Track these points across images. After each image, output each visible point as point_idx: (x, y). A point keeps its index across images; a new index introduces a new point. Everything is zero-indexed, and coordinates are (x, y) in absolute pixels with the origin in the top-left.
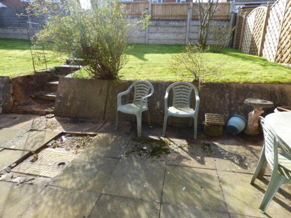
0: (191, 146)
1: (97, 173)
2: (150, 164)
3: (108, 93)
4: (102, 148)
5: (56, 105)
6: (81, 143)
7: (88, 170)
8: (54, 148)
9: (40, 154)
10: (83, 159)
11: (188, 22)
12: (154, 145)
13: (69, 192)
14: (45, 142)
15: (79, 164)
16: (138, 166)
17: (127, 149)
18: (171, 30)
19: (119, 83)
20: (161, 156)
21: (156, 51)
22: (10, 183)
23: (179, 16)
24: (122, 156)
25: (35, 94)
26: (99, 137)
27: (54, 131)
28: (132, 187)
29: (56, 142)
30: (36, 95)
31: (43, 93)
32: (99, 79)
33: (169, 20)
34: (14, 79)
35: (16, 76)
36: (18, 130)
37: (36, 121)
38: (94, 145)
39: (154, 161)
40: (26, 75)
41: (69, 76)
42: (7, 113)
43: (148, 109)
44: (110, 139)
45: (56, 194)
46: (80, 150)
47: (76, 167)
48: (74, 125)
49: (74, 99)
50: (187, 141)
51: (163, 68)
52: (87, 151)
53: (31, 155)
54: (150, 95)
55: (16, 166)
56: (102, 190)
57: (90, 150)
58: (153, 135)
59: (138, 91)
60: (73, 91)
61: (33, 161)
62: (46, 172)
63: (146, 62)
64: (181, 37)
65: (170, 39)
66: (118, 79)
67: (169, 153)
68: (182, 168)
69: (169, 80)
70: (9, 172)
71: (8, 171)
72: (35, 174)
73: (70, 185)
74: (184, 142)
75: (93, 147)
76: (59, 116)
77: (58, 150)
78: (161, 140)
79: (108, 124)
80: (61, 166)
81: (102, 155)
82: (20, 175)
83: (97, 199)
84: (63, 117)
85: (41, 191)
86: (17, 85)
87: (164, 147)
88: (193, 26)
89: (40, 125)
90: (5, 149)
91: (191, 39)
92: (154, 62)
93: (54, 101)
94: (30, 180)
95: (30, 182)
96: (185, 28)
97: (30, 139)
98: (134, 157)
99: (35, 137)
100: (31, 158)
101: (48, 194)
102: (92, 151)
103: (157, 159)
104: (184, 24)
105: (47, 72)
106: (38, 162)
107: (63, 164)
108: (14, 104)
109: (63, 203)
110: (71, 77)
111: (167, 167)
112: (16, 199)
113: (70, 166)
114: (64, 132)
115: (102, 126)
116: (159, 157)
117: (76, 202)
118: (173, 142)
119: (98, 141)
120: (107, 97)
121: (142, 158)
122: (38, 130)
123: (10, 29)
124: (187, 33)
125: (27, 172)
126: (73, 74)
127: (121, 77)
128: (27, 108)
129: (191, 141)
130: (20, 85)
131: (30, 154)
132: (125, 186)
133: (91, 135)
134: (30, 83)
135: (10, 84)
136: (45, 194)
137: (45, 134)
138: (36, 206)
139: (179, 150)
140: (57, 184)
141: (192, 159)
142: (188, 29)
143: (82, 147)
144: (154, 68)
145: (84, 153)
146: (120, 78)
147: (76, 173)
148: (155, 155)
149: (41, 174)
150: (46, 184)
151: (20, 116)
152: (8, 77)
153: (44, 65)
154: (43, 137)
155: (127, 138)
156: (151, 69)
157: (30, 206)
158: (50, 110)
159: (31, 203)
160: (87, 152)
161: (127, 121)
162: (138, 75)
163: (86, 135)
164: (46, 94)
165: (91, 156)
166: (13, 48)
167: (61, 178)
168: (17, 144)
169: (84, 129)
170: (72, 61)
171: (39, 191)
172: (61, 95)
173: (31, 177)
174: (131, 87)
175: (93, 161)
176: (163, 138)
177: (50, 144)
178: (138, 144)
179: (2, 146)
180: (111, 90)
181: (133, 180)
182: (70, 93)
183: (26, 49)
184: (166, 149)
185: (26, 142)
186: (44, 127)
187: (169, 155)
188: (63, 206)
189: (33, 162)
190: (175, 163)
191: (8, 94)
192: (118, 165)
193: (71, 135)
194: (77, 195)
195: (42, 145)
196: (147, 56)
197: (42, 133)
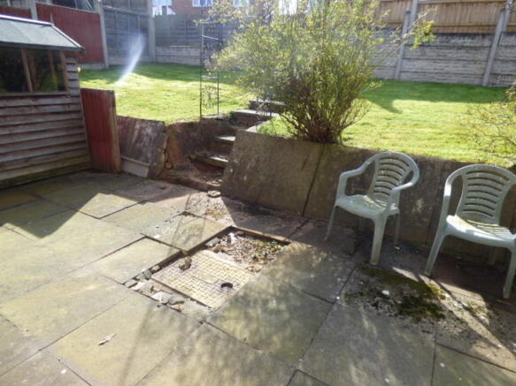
0: (496, 313)
1: (288, 321)
2: (398, 333)
3: (317, 168)
4: (298, 273)
5: (226, 177)
6: (261, 252)
7: (272, 312)
8: (216, 251)
9: (194, 258)
10: (264, 287)
11: (496, 38)
12: (407, 291)
13: (238, 346)
14: (203, 239)
15: (257, 295)
16: (371, 328)
17: (349, 286)
18: (453, 54)
19: (342, 152)
20: (423, 319)
21: (417, 95)
22: (149, 299)
23: (474, 26)
24: (338, 298)
25: (196, 153)
26: (294, 249)
27: (219, 221)
28: (359, 375)
29: (219, 243)
30: (197, 156)
31: (208, 153)
32: (305, 139)
33: (453, 35)
34: (171, 126)
35: (174, 122)
36: (166, 209)
37: (193, 199)
38: (284, 263)
39: (406, 327)
40: (187, 121)
41: (253, 129)
42: (155, 179)
43: (398, 212)
44: (314, 257)
45: (215, 342)
46: (258, 266)
47: (252, 299)
48: (250, 217)
49: (255, 170)
50: (486, 299)
51: (438, 131)
52: (272, 271)
53: (180, 257)
54: (409, 184)
55: (158, 270)
56: (298, 362)
57: (277, 271)
58: (402, 267)
59: (383, 172)
60: (256, 156)
61: (183, 268)
62: (203, 294)
63: (396, 115)
64: (473, 68)
65: (447, 73)
66: (341, 143)
67: (443, 317)
68: (475, 362)
69: (451, 157)
70: (148, 279)
71: (148, 276)
72: (184, 292)
73: (241, 333)
74: (477, 301)
75: (282, 267)
76: (228, 196)
77: (221, 257)
78: (422, 282)
79: (310, 226)
80: (226, 289)
81: (299, 288)
82: (164, 288)
83: (288, 378)
84: (234, 199)
85: (192, 331)
86: (173, 137)
87: (428, 301)
88: (506, 47)
89: (198, 206)
90: (146, 237)
91: (497, 75)
92: (415, 117)
93: (223, 169)
94: (177, 303)
95: (176, 306)
96: (486, 51)
97: (182, 228)
98: (362, 307)
99: (188, 226)
100: (182, 262)
101: (203, 338)
102: (281, 273)
103: (415, 326)
104: (486, 43)
105: (217, 119)
106: (190, 272)
107: (229, 285)
108: (165, 167)
109: (226, 365)
110: (255, 131)
111: (439, 349)
112: (154, 333)
113: (241, 294)
114: (234, 226)
115: (299, 228)
116: (418, 320)
117: (250, 372)
118: (449, 292)
119: (292, 256)
120: (315, 176)
121: (379, 314)
122: (194, 216)
123: (173, 48)
124: (490, 63)
125: (173, 285)
126: (259, 127)
127: (345, 140)
128: (181, 175)
129: (493, 300)
130: (178, 136)
131: (180, 255)
132: (345, 368)
133: (279, 242)
134: (191, 135)
135: (165, 134)
136: (198, 337)
137: (204, 224)
138: (184, 357)
139: (467, 316)
140: (218, 323)
141: (500, 346)
142: (492, 55)
143: (262, 262)
144: (417, 130)
145: (266, 275)
146: (345, 143)
147: (251, 311)
148: (409, 314)
149: (194, 296)
150: (200, 318)
151: (171, 187)
152: (163, 122)
153: (216, 107)
154: (201, 229)
155: (347, 263)
156: (409, 130)
157: (174, 354)
158: (214, 183)
159: (175, 348)
160: (272, 274)
161: (348, 227)
162: (382, 141)
163: (270, 240)
164: (213, 155)
165: (278, 285)
166: (174, 77)
167: (226, 314)
168: (163, 232)
169: (268, 229)
170: (261, 103)
171: (189, 328)
172: (236, 161)
173: (179, 298)
174: (368, 162)
175: (282, 295)
176: (427, 280)
177: (210, 244)
178: (372, 280)
179: (143, 232)
180: (323, 162)
181: (361, 357)
182: (250, 160)
183: (191, 80)
184: (434, 305)
185: (175, 232)
186: (204, 212)
187: (442, 323)
188: (226, 373)
189: (184, 270)
190: (459, 345)
191: (159, 150)
192: (329, 317)
193: (245, 235)
194: (251, 357)
195: (199, 243)
196: (397, 103)
197: (200, 221)
